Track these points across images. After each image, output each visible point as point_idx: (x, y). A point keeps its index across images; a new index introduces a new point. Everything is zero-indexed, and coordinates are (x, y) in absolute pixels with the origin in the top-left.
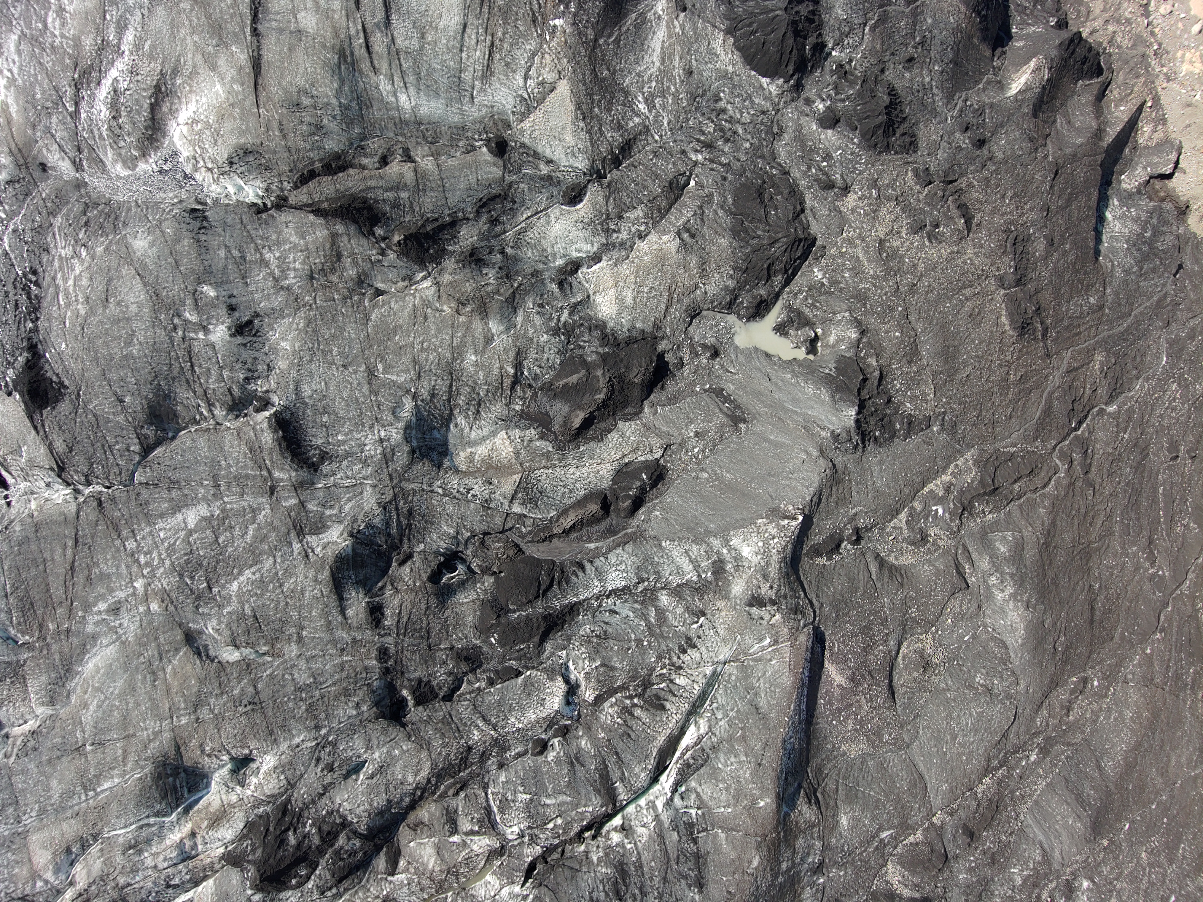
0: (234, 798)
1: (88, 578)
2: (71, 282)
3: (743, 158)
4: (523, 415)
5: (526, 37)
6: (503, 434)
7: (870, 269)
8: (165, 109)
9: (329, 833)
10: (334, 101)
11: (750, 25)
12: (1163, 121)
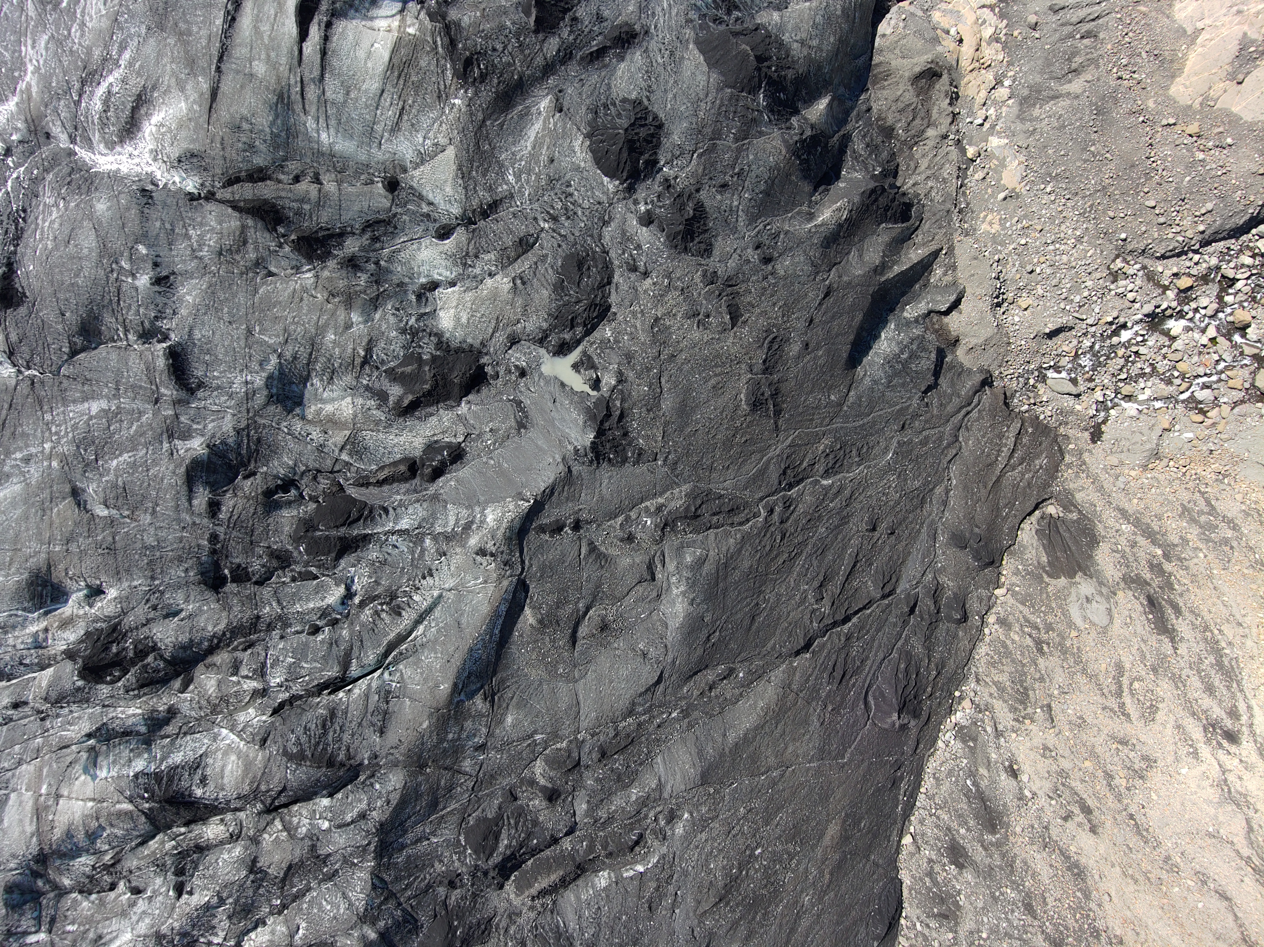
0: (81, 612)
1: (13, 433)
2: (47, 224)
3: (577, 234)
4: (367, 388)
5: (431, 108)
6: (349, 399)
7: (643, 337)
8: (142, 112)
9: (141, 651)
10: (268, 130)
11: (602, 135)
12: (954, 267)
